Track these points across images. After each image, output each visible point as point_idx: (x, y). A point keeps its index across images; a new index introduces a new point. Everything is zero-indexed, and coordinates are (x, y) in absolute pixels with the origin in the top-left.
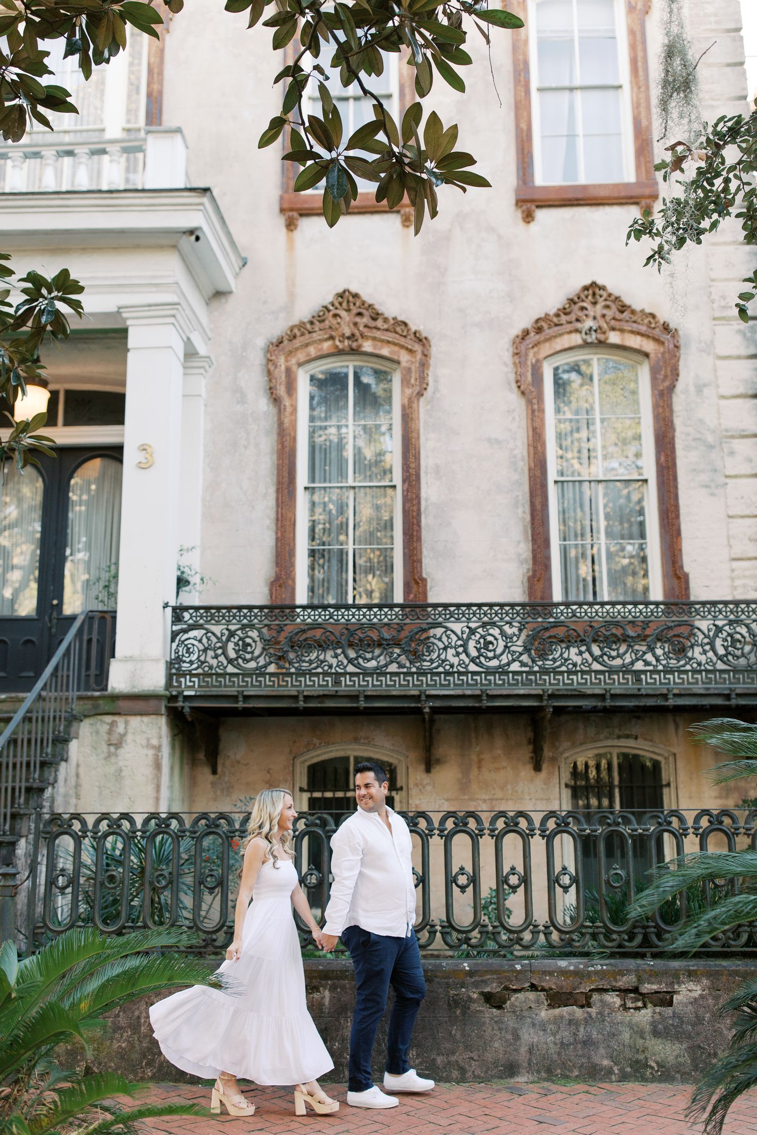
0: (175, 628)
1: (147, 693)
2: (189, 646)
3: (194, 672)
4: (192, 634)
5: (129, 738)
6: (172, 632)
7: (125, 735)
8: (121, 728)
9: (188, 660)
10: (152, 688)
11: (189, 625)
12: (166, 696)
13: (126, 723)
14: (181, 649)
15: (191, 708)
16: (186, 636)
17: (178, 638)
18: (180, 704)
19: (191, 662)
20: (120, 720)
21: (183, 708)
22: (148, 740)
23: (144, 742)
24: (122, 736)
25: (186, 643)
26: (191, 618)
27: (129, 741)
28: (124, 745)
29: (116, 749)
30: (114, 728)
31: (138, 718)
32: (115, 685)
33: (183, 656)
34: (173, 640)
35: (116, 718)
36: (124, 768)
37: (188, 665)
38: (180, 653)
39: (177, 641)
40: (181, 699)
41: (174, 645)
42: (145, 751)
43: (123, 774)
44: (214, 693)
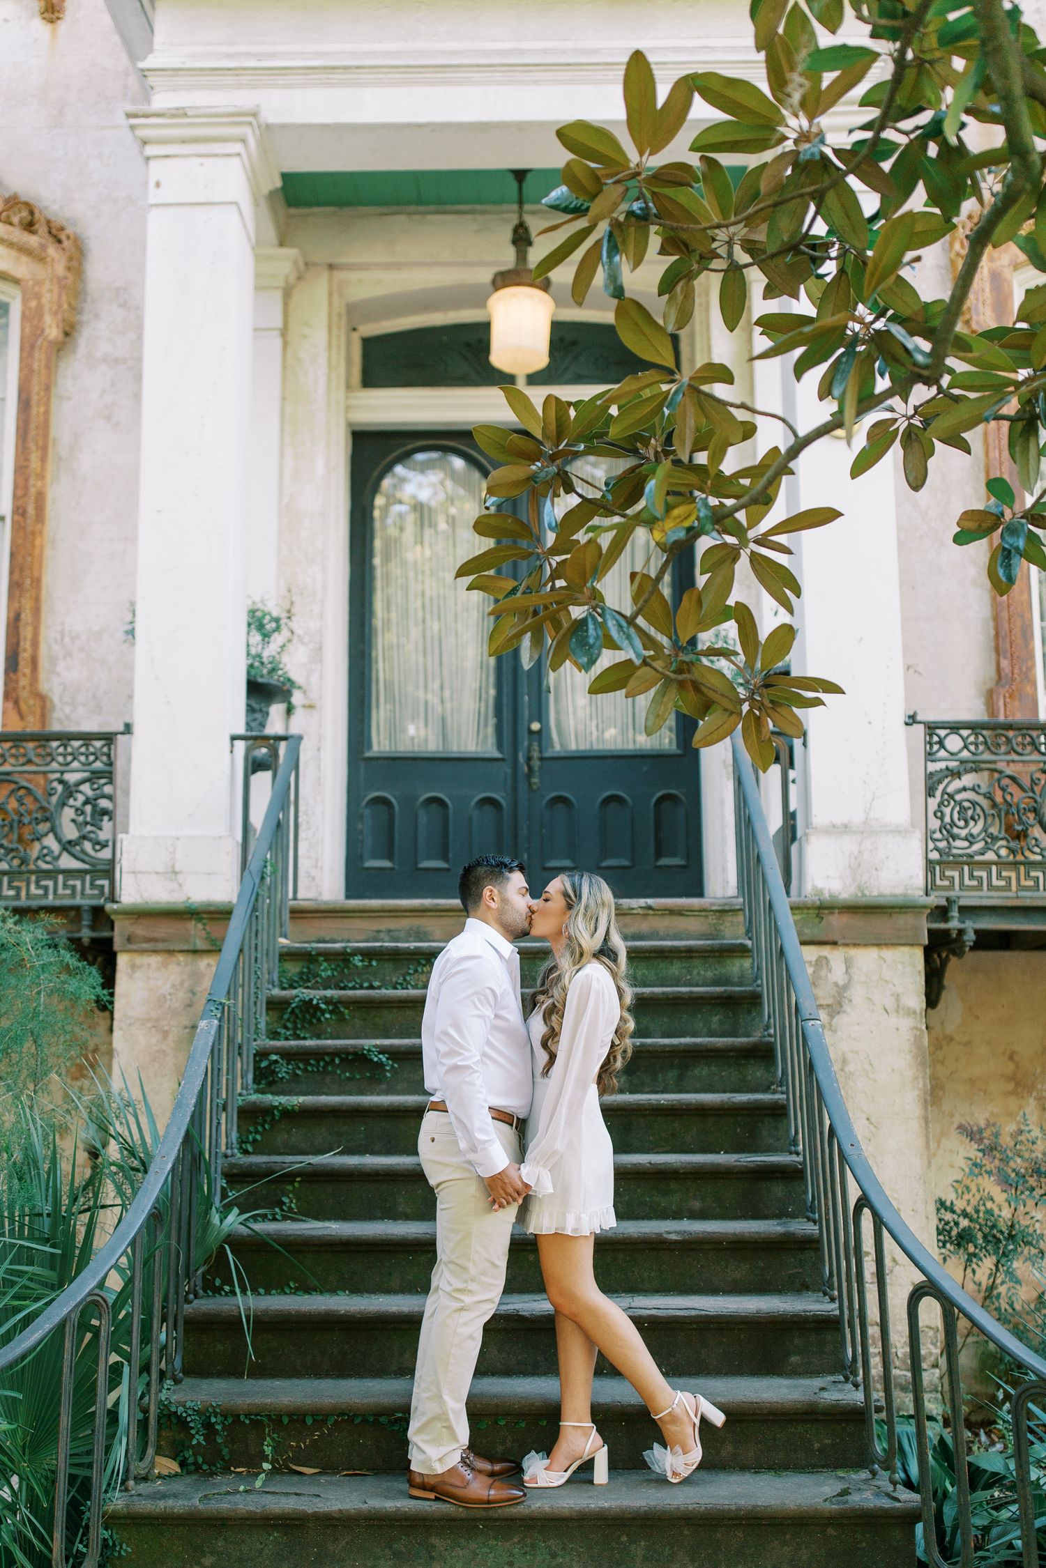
0: (933, 767)
1: (892, 901)
2: (966, 804)
3: (977, 858)
4: (968, 780)
5: (857, 993)
6: (930, 776)
7: (846, 987)
8: (837, 973)
9: (963, 833)
10: (899, 891)
11: (962, 762)
12: (924, 907)
13: (848, 963)
14: (947, 811)
15: (977, 932)
16: (956, 784)
17: (941, 787)
18: (954, 924)
19: (970, 839)
20: (836, 957)
21: (961, 932)
22: (897, 997)
23: (890, 1003)
24: (842, 990)
25: (958, 797)
26: (966, 747)
27: (856, 1000)
28: (846, 1007)
29: (832, 1016)
30: (823, 973)
31: (873, 952)
32: (821, 884)
33: (953, 824)
34: (930, 792)
35: (825, 951)
36: (850, 1056)
37: (966, 844)
38: (947, 819)
39: (938, 794)
40: (955, 913)
41: (933, 803)
42: (893, 1021)
43: (850, 1068)
44: (1028, 903)
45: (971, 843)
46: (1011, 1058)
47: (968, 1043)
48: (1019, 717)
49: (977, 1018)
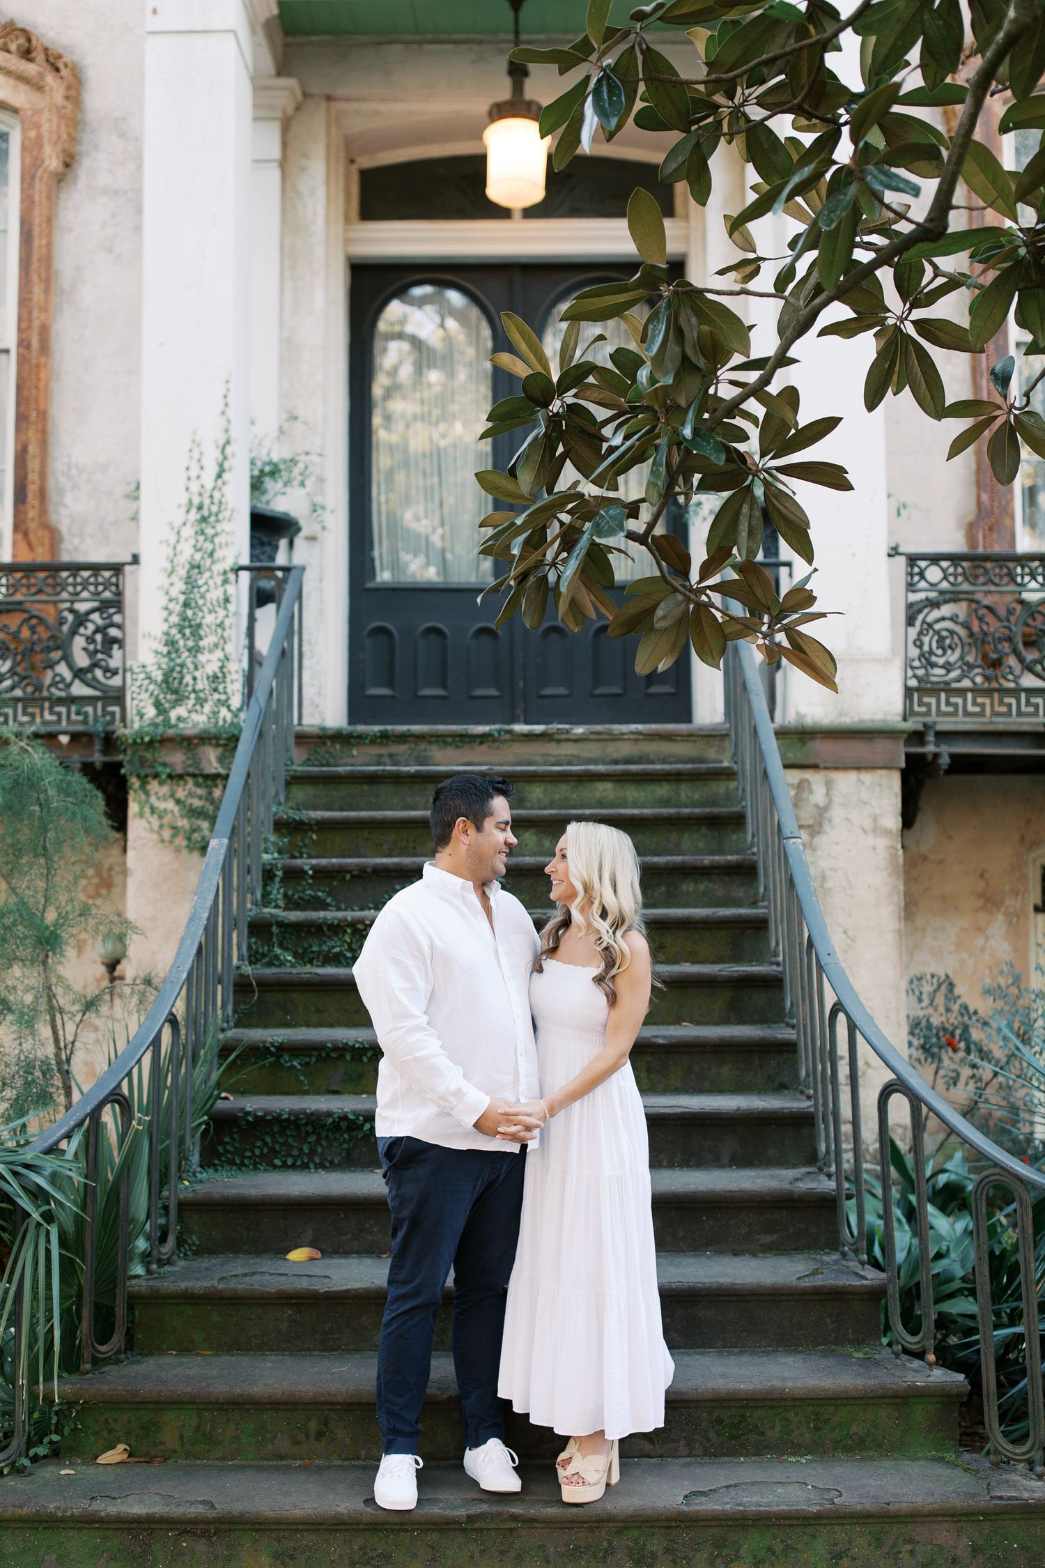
0: (914, 597)
1: (868, 725)
2: (945, 634)
3: (954, 685)
4: (946, 610)
5: (837, 813)
6: (910, 606)
7: (826, 808)
8: (818, 795)
9: (941, 661)
10: (879, 717)
11: (942, 592)
12: (901, 732)
13: (829, 785)
14: (926, 640)
15: (952, 756)
16: (936, 614)
17: (921, 617)
18: (930, 748)
19: (948, 667)
20: (816, 779)
21: (936, 756)
22: (875, 819)
23: (868, 823)
24: (823, 810)
25: (937, 627)
26: (945, 578)
27: (836, 820)
28: (826, 827)
29: (812, 836)
30: (805, 795)
31: (852, 776)
32: (803, 710)
33: (931, 652)
34: (910, 621)
35: (808, 775)
36: (828, 873)
37: (943, 672)
38: (926, 648)
39: (918, 623)
40: (931, 738)
41: (913, 632)
42: (870, 841)
43: (829, 884)
44: (1001, 728)
45: (949, 671)
46: (982, 876)
47: (941, 862)
48: (998, 549)
49: (950, 838)
